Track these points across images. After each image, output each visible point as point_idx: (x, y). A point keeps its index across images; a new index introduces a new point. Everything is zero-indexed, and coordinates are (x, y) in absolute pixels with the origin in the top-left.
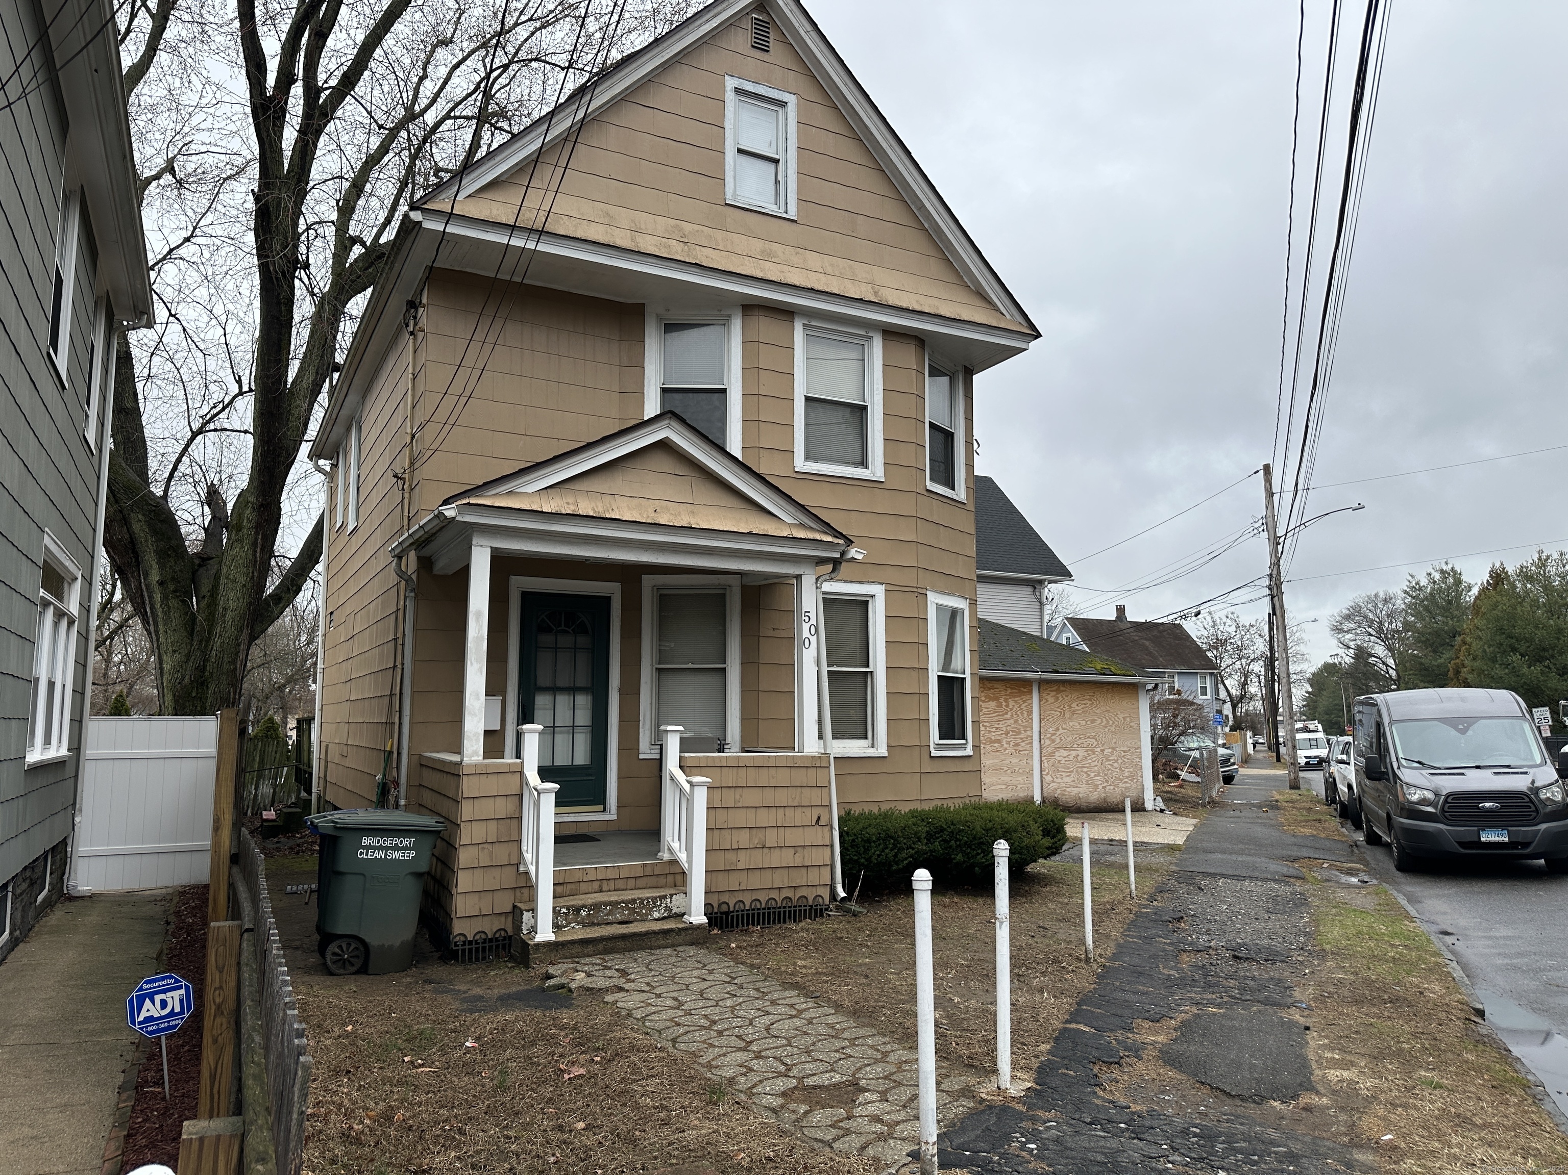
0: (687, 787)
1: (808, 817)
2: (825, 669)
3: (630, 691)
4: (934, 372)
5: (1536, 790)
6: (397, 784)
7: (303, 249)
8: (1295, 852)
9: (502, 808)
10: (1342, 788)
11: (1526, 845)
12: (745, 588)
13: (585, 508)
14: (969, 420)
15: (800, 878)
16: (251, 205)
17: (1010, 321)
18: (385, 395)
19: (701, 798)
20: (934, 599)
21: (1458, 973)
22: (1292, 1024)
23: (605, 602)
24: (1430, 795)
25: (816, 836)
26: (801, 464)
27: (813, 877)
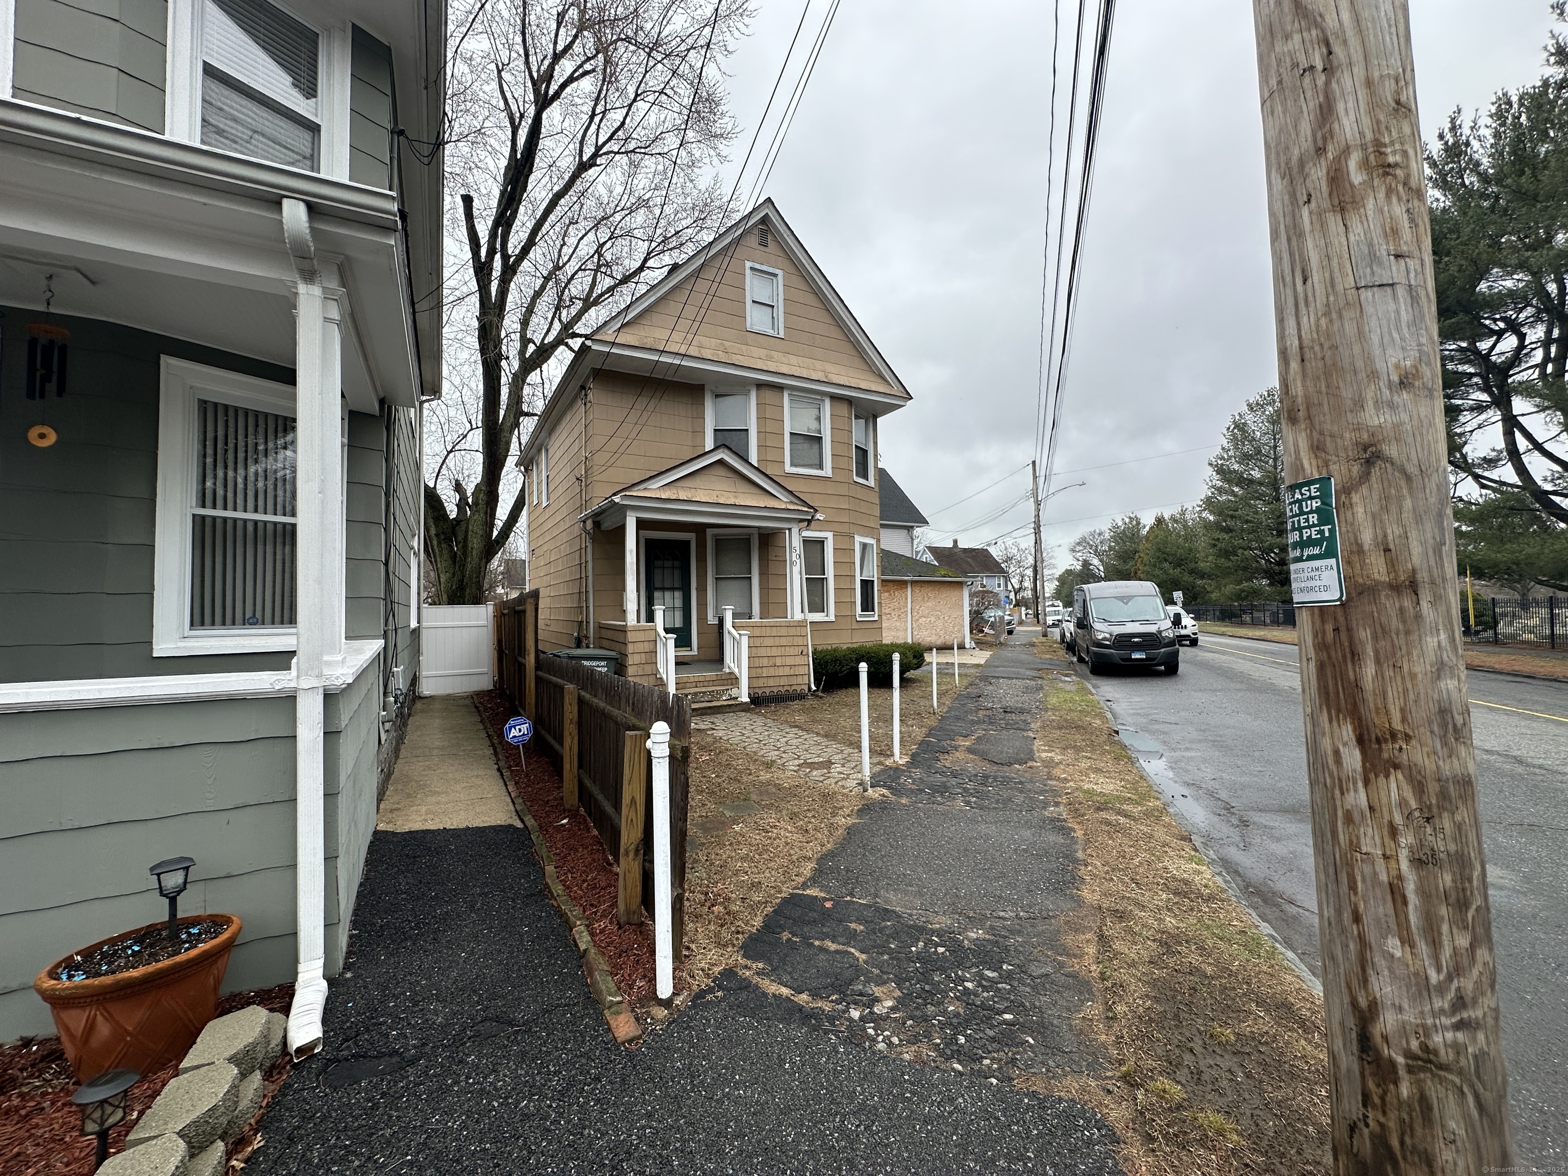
0: (737, 636)
1: (797, 651)
2: (804, 577)
3: (702, 589)
4: (857, 417)
5: (1160, 632)
6: (587, 637)
7: (504, 348)
8: (1040, 666)
9: (647, 647)
10: (1068, 634)
11: (1154, 659)
12: (760, 535)
13: (683, 496)
14: (875, 443)
15: (793, 681)
16: (476, 324)
17: (896, 391)
18: (565, 434)
19: (745, 641)
20: (858, 539)
21: (1109, 716)
22: (1028, 737)
23: (687, 543)
24: (1108, 636)
25: (800, 660)
26: (789, 469)
27: (800, 680)
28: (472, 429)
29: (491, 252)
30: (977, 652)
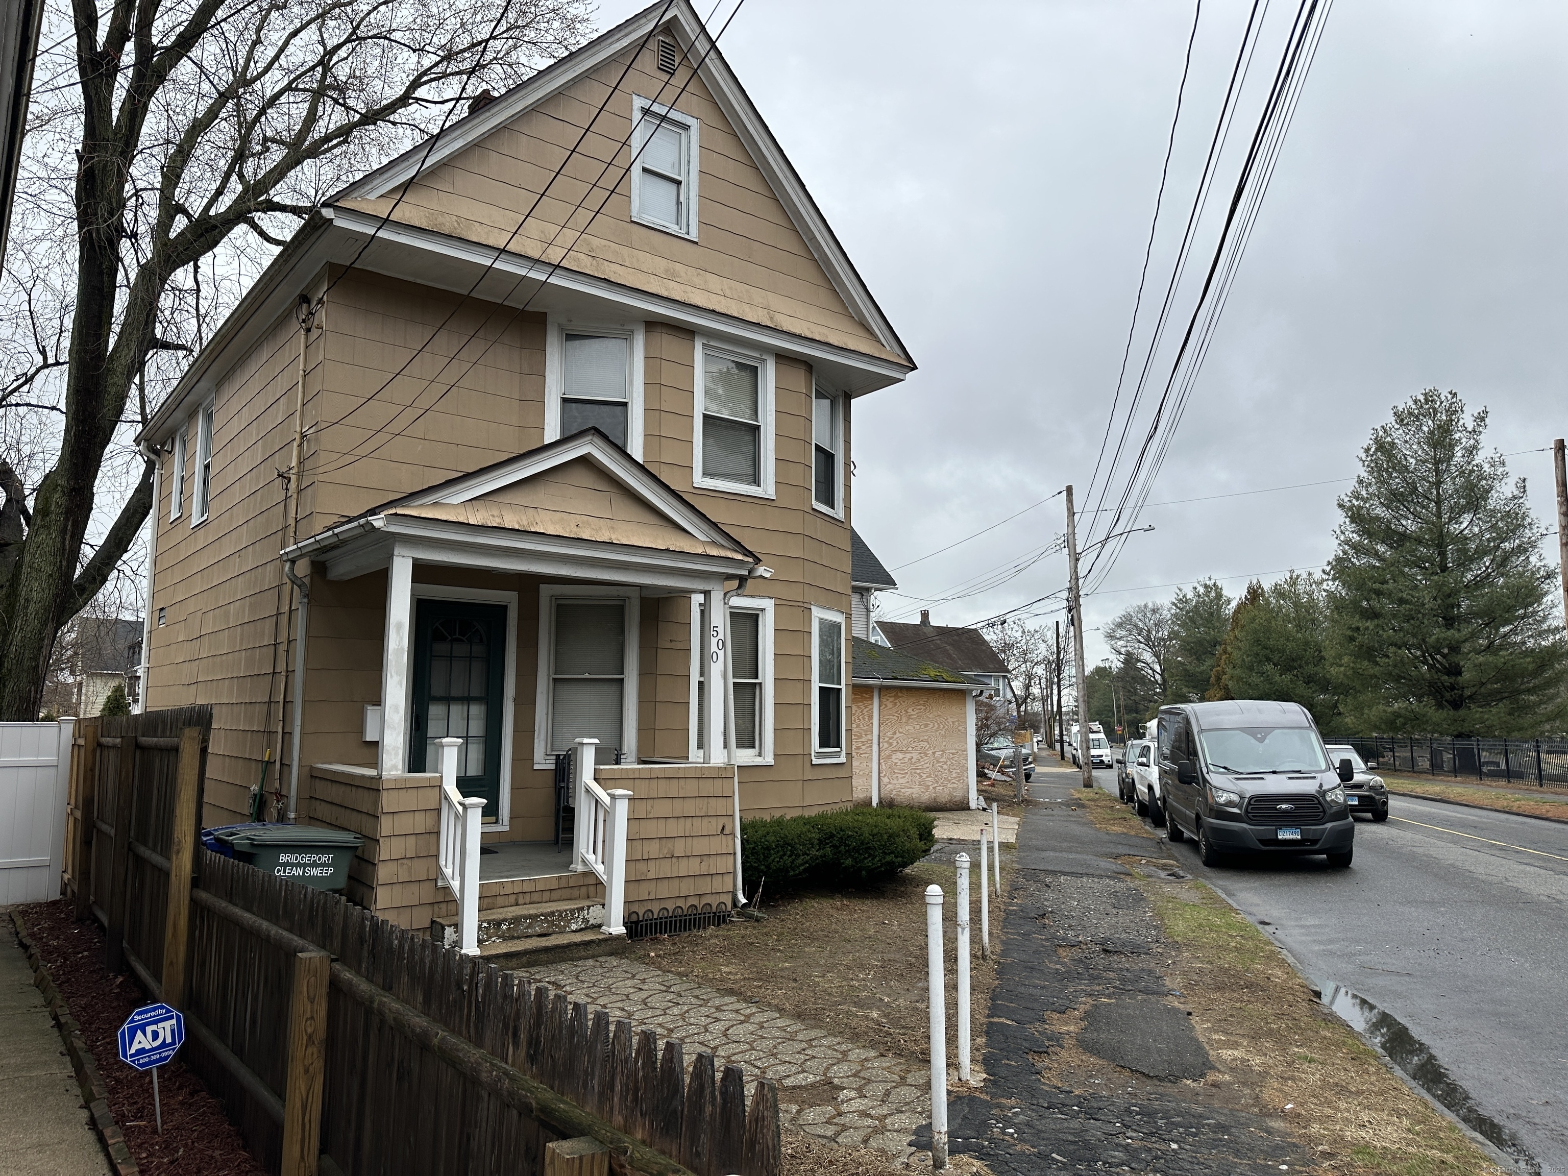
0: (606, 799)
1: (714, 826)
2: (731, 681)
3: (526, 701)
4: (820, 395)
5: (1324, 793)
6: (280, 796)
7: (129, 216)
9: (421, 823)
10: (1142, 789)
11: (1314, 842)
12: (644, 601)
13: (511, 521)
14: (847, 442)
15: (705, 886)
16: (74, 167)
17: (890, 352)
18: (255, 386)
19: (622, 811)
20: (818, 613)
21: (1291, 960)
22: (1175, 1011)
23: (501, 611)
24: (1235, 798)
25: (718, 845)
26: (699, 480)
27: (718, 884)
28: (46, 366)
29: (118, 37)
30: (994, 816)
